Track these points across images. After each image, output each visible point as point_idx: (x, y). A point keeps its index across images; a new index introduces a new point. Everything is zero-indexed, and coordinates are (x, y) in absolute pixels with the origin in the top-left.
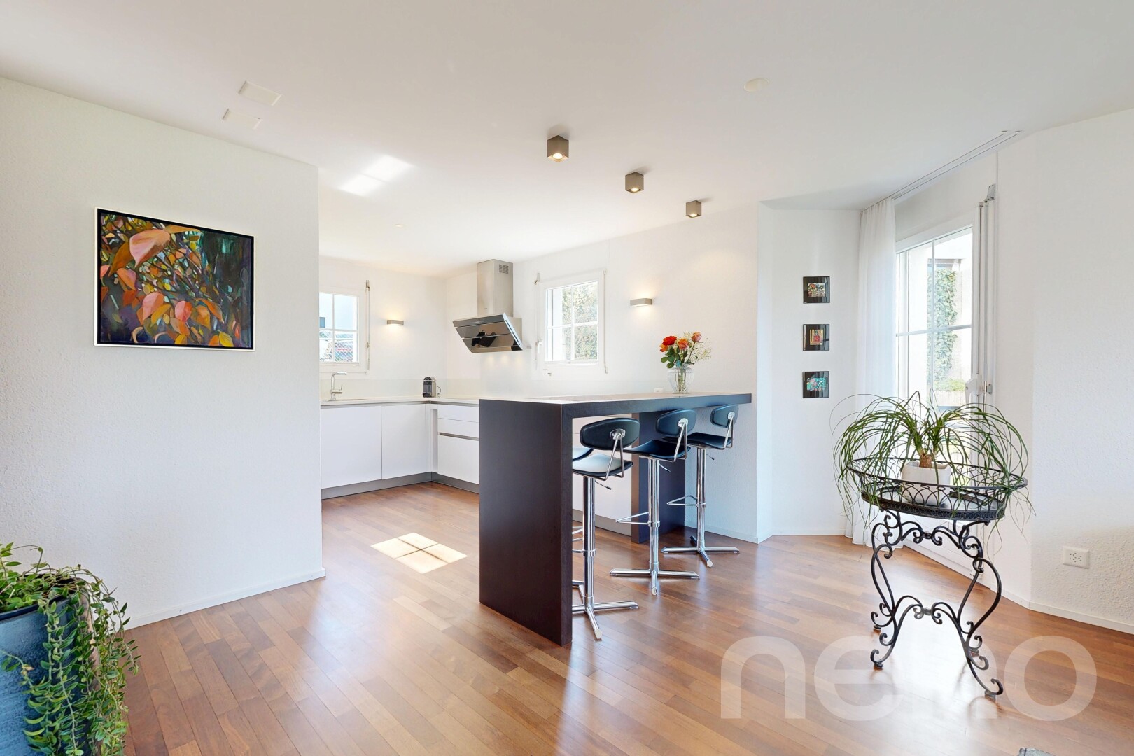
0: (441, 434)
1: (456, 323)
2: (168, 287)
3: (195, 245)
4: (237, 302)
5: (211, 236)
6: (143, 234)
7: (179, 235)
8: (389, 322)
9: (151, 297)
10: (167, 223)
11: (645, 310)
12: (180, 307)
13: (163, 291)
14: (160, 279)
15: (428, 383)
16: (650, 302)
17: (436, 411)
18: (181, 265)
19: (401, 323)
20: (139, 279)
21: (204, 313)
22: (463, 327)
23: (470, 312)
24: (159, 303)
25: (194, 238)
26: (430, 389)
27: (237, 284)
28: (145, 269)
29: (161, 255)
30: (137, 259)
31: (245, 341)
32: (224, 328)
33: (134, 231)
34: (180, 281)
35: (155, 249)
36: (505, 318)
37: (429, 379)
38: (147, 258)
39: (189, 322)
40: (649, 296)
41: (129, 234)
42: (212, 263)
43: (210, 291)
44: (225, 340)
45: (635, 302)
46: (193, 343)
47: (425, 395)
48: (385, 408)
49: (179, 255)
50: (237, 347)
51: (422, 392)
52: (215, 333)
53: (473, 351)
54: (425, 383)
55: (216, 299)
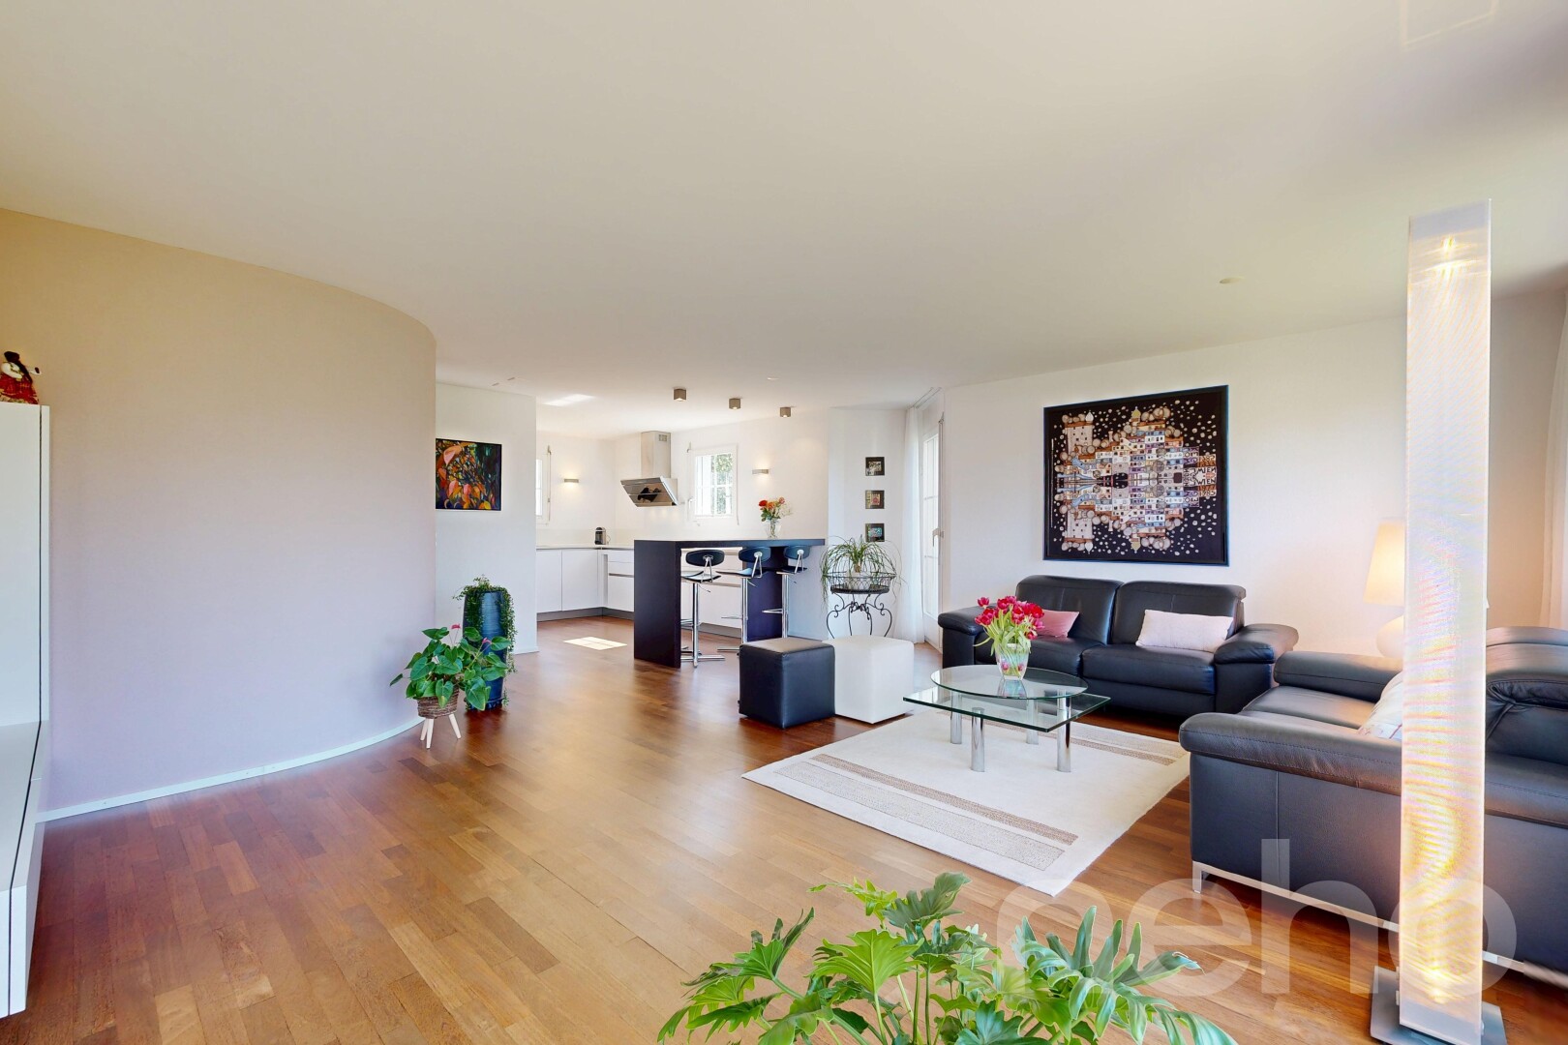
0: (611, 575)
1: (623, 482)
2: (461, 477)
3: (473, 452)
4: (493, 483)
5: (481, 446)
6: (450, 449)
7: (466, 447)
8: (566, 480)
9: (453, 483)
10: (460, 442)
11: (764, 477)
12: (466, 488)
13: (458, 479)
14: (457, 473)
15: (600, 533)
16: (767, 472)
17: (606, 556)
18: (467, 464)
19: (576, 481)
20: (448, 474)
21: (477, 490)
22: (628, 485)
23: (637, 473)
24: (456, 486)
25: (472, 448)
26: (601, 537)
27: (493, 473)
28: (450, 468)
29: (458, 459)
30: (447, 462)
31: (496, 506)
32: (486, 498)
33: (446, 448)
34: (466, 473)
35: (455, 456)
36: (662, 479)
37: (600, 529)
38: (451, 461)
39: (471, 496)
40: (765, 467)
41: (443, 450)
42: (481, 462)
43: (480, 478)
44: (487, 505)
45: (755, 472)
46: (471, 507)
47: (597, 542)
48: (564, 552)
49: (466, 459)
50: (493, 509)
51: (594, 540)
52: (482, 501)
53: (637, 506)
54: (597, 533)
55: (483, 483)
